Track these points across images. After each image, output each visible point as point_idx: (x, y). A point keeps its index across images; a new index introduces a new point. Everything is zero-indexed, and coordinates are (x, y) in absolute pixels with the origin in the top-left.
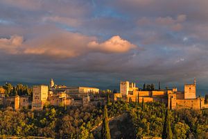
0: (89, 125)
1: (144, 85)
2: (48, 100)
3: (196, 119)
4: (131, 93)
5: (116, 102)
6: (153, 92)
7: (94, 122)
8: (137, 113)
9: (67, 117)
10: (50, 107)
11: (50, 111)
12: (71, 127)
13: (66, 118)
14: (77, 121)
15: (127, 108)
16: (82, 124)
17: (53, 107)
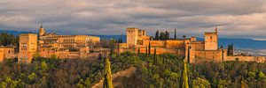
0: (88, 82)
1: (157, 33)
2: (38, 51)
3: (218, 73)
4: (140, 42)
5: (122, 54)
6: (168, 41)
7: (93, 78)
8: (148, 67)
9: (61, 71)
10: (40, 59)
11: (40, 65)
12: (66, 84)
13: (59, 73)
14: (72, 77)
15: (136, 61)
16: (78, 80)
17: (44, 59)
